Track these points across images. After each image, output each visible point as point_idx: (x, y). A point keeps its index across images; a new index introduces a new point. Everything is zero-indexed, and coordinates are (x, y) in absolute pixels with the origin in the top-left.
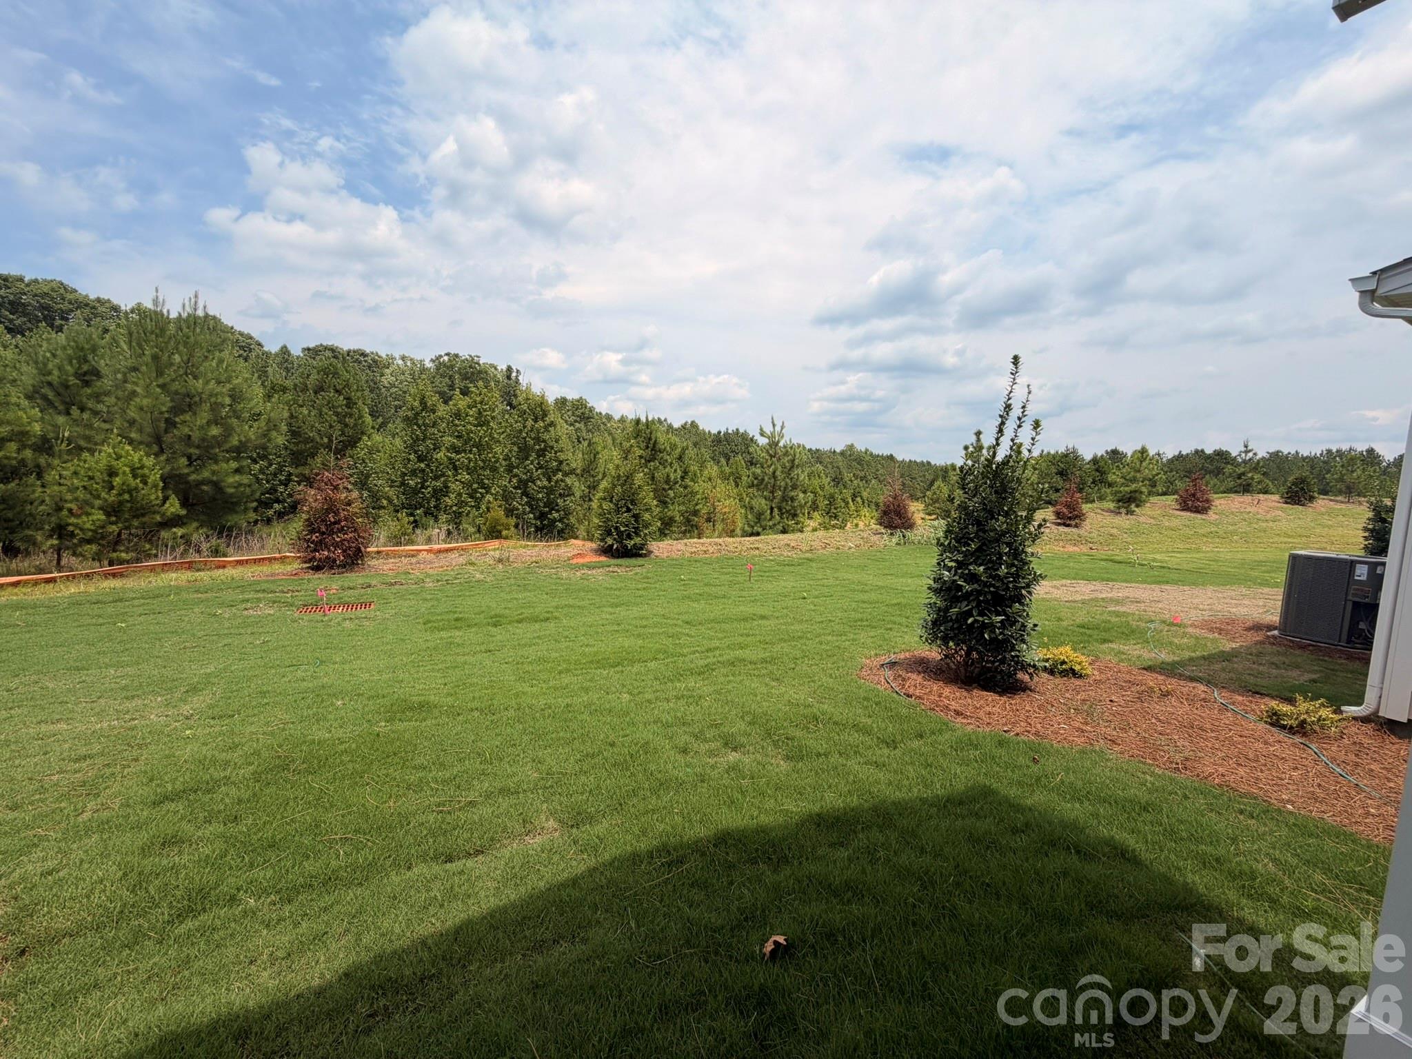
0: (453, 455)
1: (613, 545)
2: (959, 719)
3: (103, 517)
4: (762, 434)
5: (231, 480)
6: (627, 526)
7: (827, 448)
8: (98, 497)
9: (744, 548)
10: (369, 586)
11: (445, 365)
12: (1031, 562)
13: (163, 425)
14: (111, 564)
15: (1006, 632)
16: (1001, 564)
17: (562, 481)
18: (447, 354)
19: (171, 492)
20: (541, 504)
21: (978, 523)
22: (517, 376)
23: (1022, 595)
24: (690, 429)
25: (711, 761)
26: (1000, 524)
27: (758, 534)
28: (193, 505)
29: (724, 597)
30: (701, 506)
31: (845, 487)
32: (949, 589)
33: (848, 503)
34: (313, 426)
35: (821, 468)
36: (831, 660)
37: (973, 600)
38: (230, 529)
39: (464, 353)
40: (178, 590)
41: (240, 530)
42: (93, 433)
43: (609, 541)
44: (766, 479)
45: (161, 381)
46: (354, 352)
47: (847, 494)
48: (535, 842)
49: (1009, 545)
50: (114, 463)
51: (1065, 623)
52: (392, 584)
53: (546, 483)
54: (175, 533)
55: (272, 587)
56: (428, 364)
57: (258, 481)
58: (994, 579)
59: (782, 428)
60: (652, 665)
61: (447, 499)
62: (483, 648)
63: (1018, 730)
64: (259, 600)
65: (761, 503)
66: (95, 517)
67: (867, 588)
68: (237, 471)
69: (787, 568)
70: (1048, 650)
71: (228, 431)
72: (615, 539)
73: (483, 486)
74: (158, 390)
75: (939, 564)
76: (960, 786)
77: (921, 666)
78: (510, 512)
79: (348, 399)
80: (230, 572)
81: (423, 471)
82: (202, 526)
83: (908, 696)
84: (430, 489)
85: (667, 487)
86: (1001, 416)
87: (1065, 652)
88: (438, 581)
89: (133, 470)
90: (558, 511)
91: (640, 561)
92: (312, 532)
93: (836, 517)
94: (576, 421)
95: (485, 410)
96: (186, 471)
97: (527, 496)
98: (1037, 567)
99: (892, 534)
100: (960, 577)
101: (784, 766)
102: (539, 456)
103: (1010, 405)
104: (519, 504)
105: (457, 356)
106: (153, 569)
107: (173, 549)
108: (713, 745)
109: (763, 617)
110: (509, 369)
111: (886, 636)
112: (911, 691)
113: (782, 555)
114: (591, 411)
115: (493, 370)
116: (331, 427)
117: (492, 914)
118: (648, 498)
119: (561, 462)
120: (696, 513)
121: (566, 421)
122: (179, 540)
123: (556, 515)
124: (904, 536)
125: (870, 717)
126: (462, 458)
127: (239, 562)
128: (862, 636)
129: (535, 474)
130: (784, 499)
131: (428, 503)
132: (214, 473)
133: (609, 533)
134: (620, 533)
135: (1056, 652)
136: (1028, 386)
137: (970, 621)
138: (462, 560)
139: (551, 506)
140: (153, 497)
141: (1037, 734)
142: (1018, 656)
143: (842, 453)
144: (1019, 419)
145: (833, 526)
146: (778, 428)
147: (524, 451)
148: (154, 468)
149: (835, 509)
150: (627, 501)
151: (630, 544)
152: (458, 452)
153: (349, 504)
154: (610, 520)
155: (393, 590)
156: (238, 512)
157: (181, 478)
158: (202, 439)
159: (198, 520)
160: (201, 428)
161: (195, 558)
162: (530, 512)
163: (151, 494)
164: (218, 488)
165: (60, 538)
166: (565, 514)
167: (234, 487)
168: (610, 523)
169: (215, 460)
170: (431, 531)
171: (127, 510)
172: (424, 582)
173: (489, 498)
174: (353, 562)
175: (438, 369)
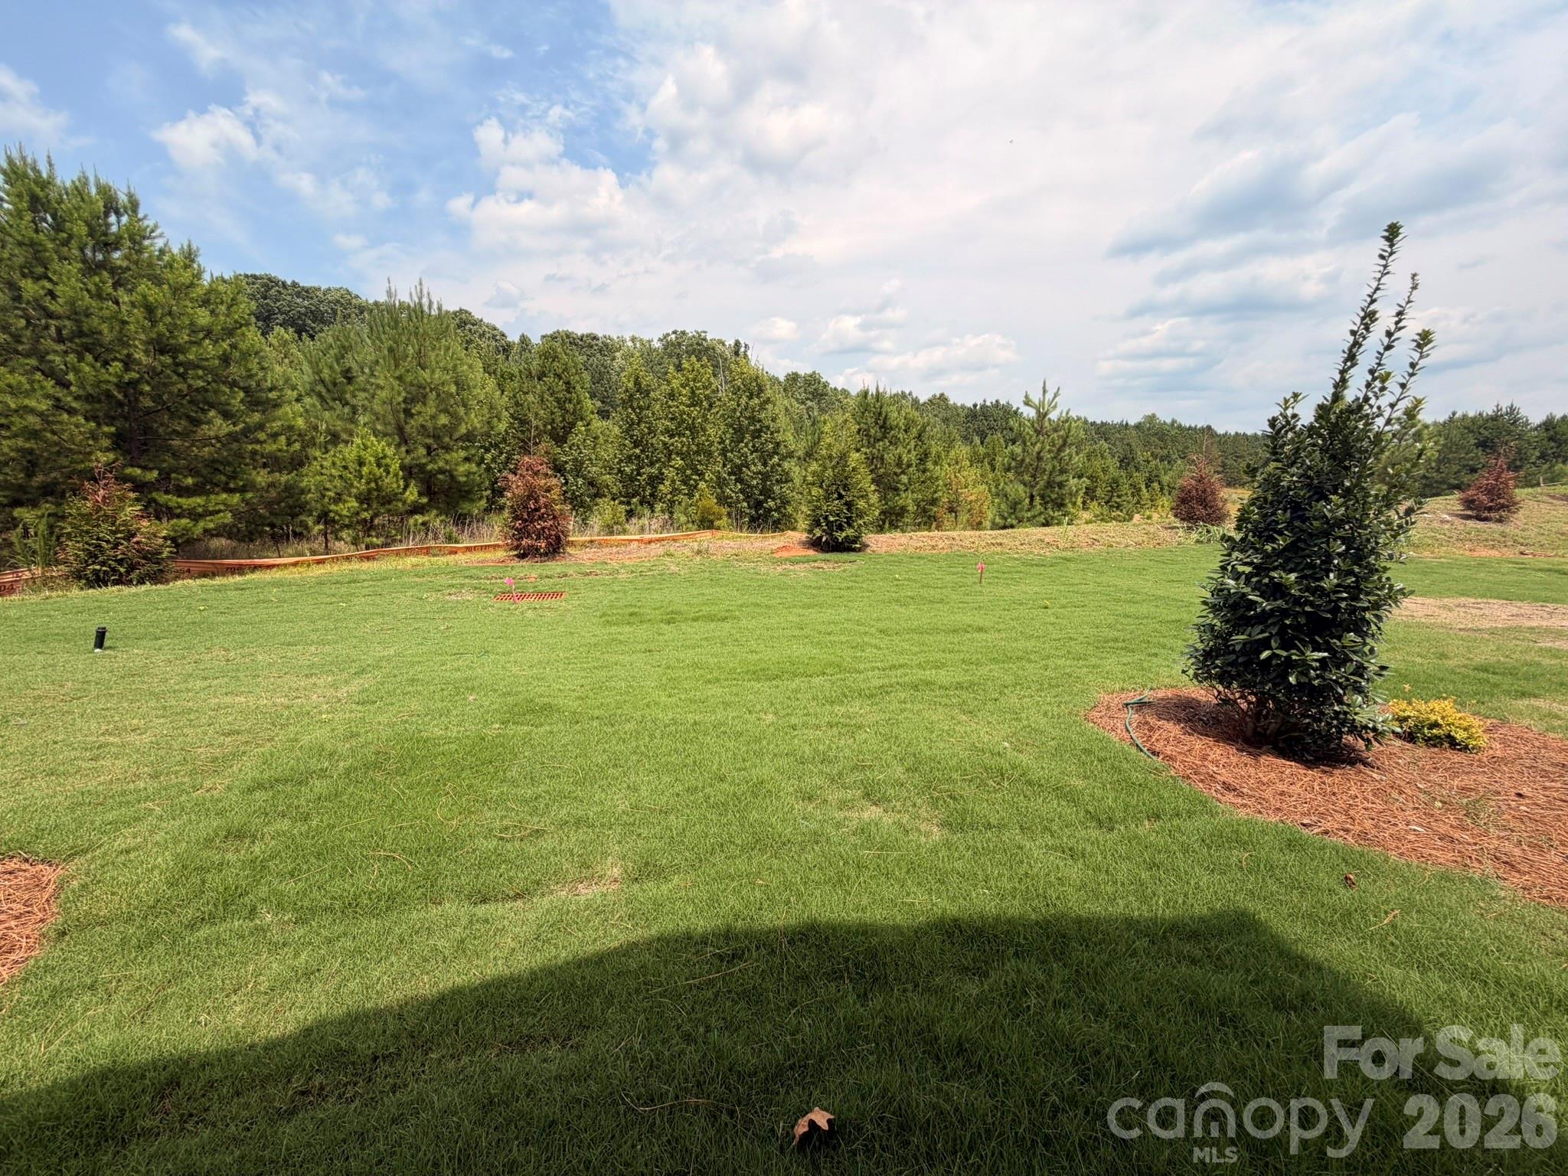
0: (666, 440)
1: (821, 537)
2: (1230, 797)
3: (356, 504)
4: (1027, 403)
5: (461, 469)
6: (838, 515)
7: (1117, 420)
8: (352, 485)
9: (983, 544)
10: (566, 575)
11: (673, 344)
12: (1385, 569)
13: (402, 416)
14: (367, 548)
15: (1327, 675)
16: (1327, 572)
17: (779, 465)
18: (674, 332)
19: (413, 482)
20: (757, 492)
21: (1296, 507)
22: (745, 352)
23: (1363, 619)
24: (940, 402)
25: (839, 815)
26: (1333, 507)
27: (1012, 526)
28: (433, 493)
29: (941, 601)
30: (940, 494)
31: (1137, 469)
32: (1234, 607)
33: (1140, 490)
34: (537, 414)
35: (1106, 445)
36: (1054, 692)
37: (1274, 624)
38: (464, 517)
39: (691, 331)
41: (473, 518)
42: (353, 426)
43: (818, 532)
44: (1027, 460)
45: (397, 373)
46: (587, 336)
47: (1140, 478)
48: (587, 892)
49: (1347, 541)
50: (362, 453)
51: (1451, 663)
52: (587, 574)
53: (760, 467)
54: (417, 520)
55: (480, 573)
56: (656, 344)
57: (489, 469)
58: (1313, 594)
59: (1056, 396)
60: (816, 680)
61: (661, 487)
62: (643, 647)
63: (1328, 826)
64: (462, 585)
65: (1018, 490)
66: (350, 505)
67: (1139, 598)
68: (467, 459)
69: (1035, 570)
70: (1410, 703)
71: (457, 419)
72: (824, 531)
73: (696, 471)
74: (396, 382)
75: (1224, 568)
76: (1200, 909)
77: (1185, 713)
78: (722, 500)
79: (568, 383)
80: (461, 558)
81: (638, 457)
82: (440, 514)
83: (1154, 753)
84: (645, 476)
85: (899, 471)
86: (1353, 333)
87: (1442, 710)
88: (632, 572)
89: (378, 460)
90: (774, 499)
91: (852, 556)
92: (516, 518)
93: (1118, 507)
94: (807, 399)
95: (698, 389)
96: (424, 461)
97: (741, 483)
98: (1397, 577)
99: (1190, 528)
100: (1253, 590)
101: (937, 834)
102: (754, 438)
103: (1374, 313)
104: (732, 490)
105: (683, 333)
106: (398, 553)
107: (415, 535)
108: (849, 794)
109: (980, 630)
110: (737, 344)
111: (1145, 665)
112: (1159, 747)
113: (1031, 553)
114: (825, 386)
115: (721, 346)
116: (552, 413)
117: (486, 986)
118: (864, 481)
119: (778, 444)
120: (934, 502)
121: (797, 399)
122: (419, 527)
123: (771, 503)
124: (1208, 532)
125: (1086, 778)
126: (677, 442)
127: (469, 549)
128: (1110, 663)
129: (750, 458)
130: (1050, 485)
131: (644, 491)
132: (447, 462)
133: (818, 524)
134: (829, 523)
135: (1423, 707)
136: (1414, 275)
137: (1265, 655)
138: (661, 551)
139: (767, 493)
140: (395, 486)
141: (1363, 835)
142: (1345, 713)
143: (1138, 427)
144: (1389, 334)
145: (1114, 519)
146: (1049, 396)
147: (739, 433)
148: (395, 458)
149: (1119, 496)
150: (840, 487)
151: (841, 536)
152: (672, 436)
153: (548, 490)
154: (819, 508)
155: (587, 579)
156: (472, 501)
157: (422, 467)
158: (435, 428)
159: (437, 508)
160: (433, 417)
161: (432, 544)
162: (744, 500)
163: (391, 483)
164: (452, 477)
165: (326, 523)
166: (782, 502)
167: (467, 476)
168: (819, 512)
169: (447, 449)
170: (645, 521)
171: (375, 497)
172: (618, 573)
173: (702, 485)
174: (555, 551)
175: (666, 349)
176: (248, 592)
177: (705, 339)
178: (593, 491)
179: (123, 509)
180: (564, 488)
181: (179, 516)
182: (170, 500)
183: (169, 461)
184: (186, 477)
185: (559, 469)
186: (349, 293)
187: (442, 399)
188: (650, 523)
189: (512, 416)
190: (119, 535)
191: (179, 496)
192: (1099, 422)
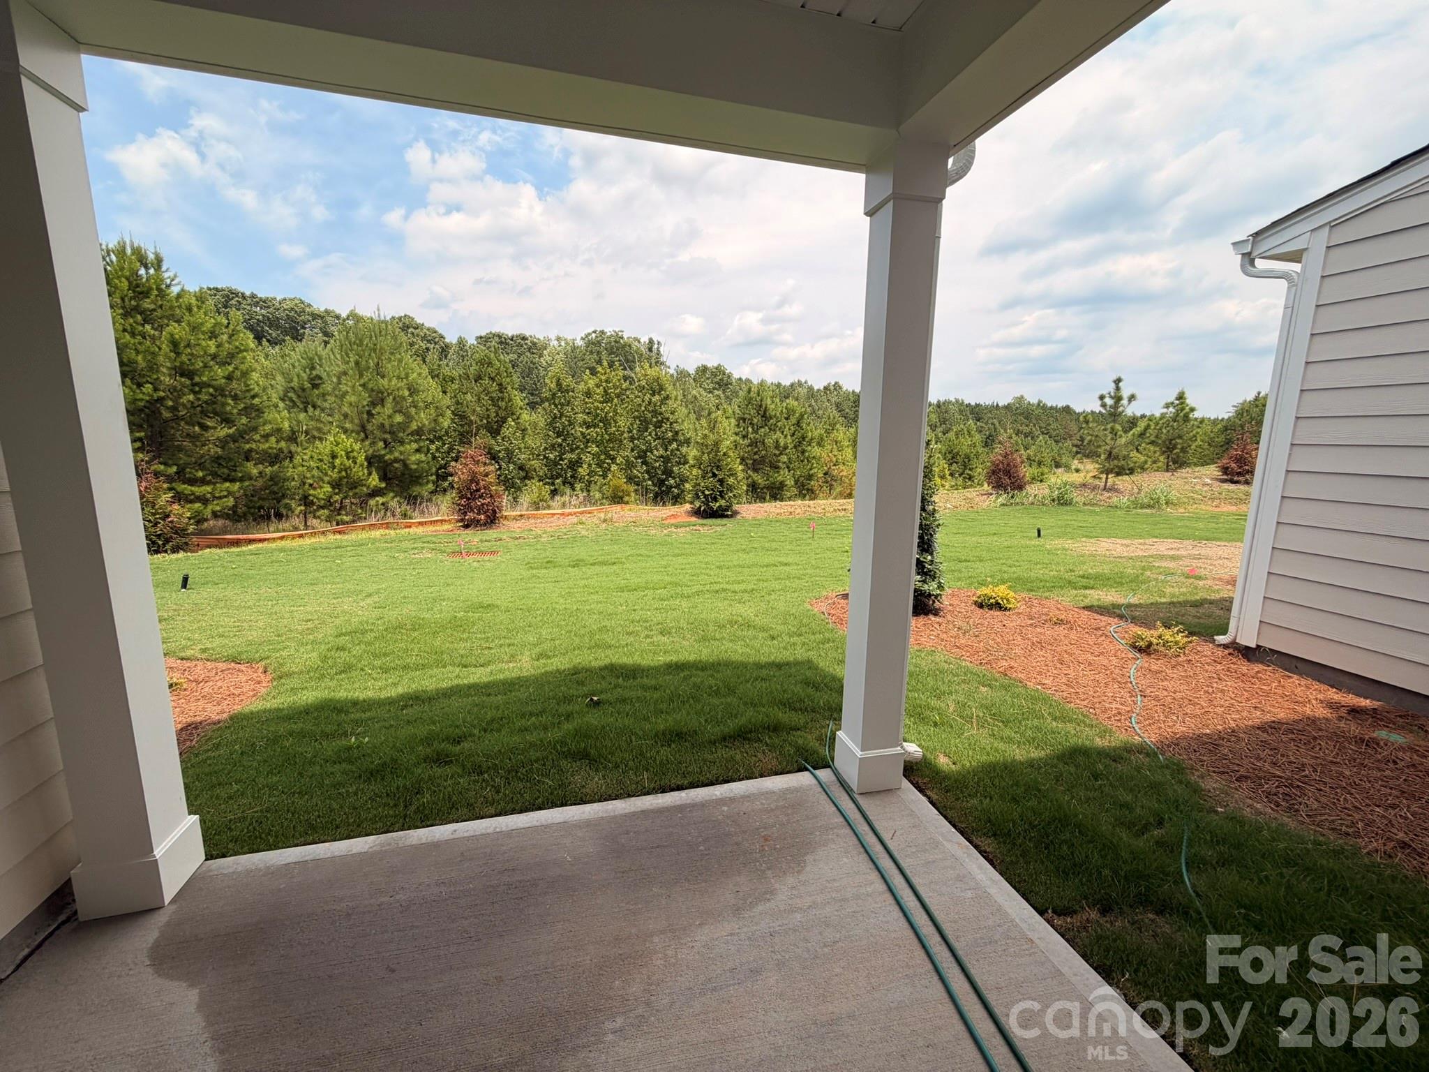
0: (584, 430)
1: (701, 507)
3: (330, 490)
5: (413, 458)
6: (712, 490)
7: (989, 402)
8: (326, 474)
10: (501, 540)
11: (593, 343)
13: (365, 416)
14: (338, 524)
17: (678, 450)
18: (595, 332)
19: (374, 469)
20: (659, 472)
22: (658, 348)
28: (390, 479)
30: (816, 470)
34: (474, 411)
38: (415, 498)
39: (609, 330)
40: (375, 540)
41: (423, 499)
42: (322, 425)
43: (698, 504)
45: (362, 381)
46: (517, 336)
50: (335, 448)
52: (517, 538)
53: (662, 451)
54: (377, 501)
55: (434, 539)
56: (579, 343)
57: (434, 458)
61: (580, 470)
64: (423, 548)
66: (325, 490)
68: (418, 451)
71: (409, 418)
72: (703, 502)
73: (608, 456)
74: (360, 388)
78: (630, 479)
79: (500, 384)
80: (413, 529)
81: (560, 445)
82: (396, 496)
84: (566, 461)
85: (777, 452)
87: (997, 590)
88: (552, 536)
89: (347, 453)
90: (674, 478)
91: (725, 521)
92: (461, 498)
94: (714, 389)
95: (610, 388)
96: (383, 452)
97: (646, 465)
99: (999, 494)
102: (656, 428)
104: (639, 471)
105: (602, 332)
106: (363, 528)
107: (376, 513)
110: (651, 341)
114: (729, 377)
115: (636, 343)
116: (487, 410)
118: (733, 462)
119: (677, 433)
121: (705, 389)
122: (380, 506)
123: (672, 482)
124: (1012, 497)
126: (592, 432)
127: (421, 524)
129: (653, 444)
131: (566, 473)
132: (401, 453)
133: (698, 497)
134: (706, 496)
135: (990, 590)
138: (576, 521)
139: (668, 473)
140: (361, 474)
143: (1007, 407)
147: (645, 424)
148: (361, 451)
149: (970, 469)
150: (714, 468)
151: (715, 505)
152: (588, 428)
153: (487, 475)
154: (699, 485)
155: (516, 542)
156: (421, 485)
157: (380, 458)
158: (391, 426)
159: (393, 491)
160: (390, 417)
161: (391, 520)
162: (649, 479)
163: (359, 472)
164: (405, 465)
165: (305, 505)
166: (681, 480)
167: (418, 464)
168: (698, 487)
169: (402, 443)
170: (566, 498)
171: (346, 483)
172: (541, 537)
173: (614, 467)
174: (492, 521)
175: (587, 347)
176: (261, 556)
177: (622, 338)
178: (522, 474)
179: (161, 497)
180: (498, 473)
181: (191, 502)
182: (186, 489)
183: (183, 458)
184: (197, 471)
185: (494, 457)
186: (302, 302)
187: (398, 400)
188: (571, 501)
189: (453, 413)
190: (158, 516)
191: (192, 485)
192: (973, 404)
